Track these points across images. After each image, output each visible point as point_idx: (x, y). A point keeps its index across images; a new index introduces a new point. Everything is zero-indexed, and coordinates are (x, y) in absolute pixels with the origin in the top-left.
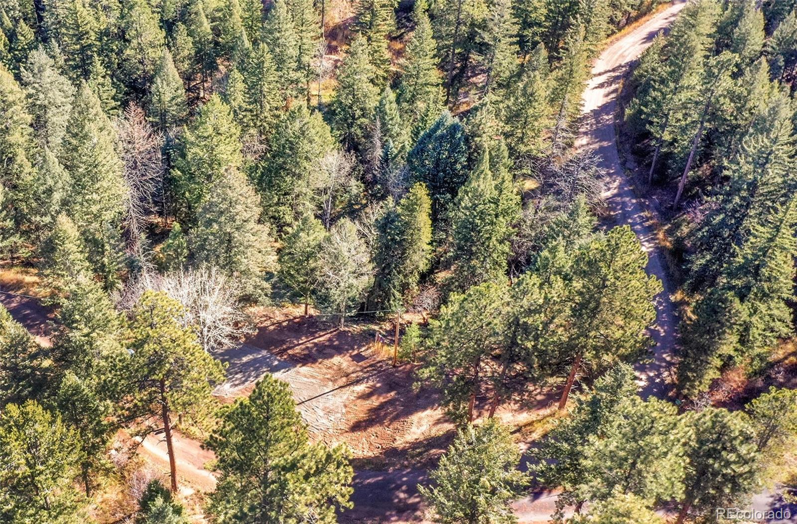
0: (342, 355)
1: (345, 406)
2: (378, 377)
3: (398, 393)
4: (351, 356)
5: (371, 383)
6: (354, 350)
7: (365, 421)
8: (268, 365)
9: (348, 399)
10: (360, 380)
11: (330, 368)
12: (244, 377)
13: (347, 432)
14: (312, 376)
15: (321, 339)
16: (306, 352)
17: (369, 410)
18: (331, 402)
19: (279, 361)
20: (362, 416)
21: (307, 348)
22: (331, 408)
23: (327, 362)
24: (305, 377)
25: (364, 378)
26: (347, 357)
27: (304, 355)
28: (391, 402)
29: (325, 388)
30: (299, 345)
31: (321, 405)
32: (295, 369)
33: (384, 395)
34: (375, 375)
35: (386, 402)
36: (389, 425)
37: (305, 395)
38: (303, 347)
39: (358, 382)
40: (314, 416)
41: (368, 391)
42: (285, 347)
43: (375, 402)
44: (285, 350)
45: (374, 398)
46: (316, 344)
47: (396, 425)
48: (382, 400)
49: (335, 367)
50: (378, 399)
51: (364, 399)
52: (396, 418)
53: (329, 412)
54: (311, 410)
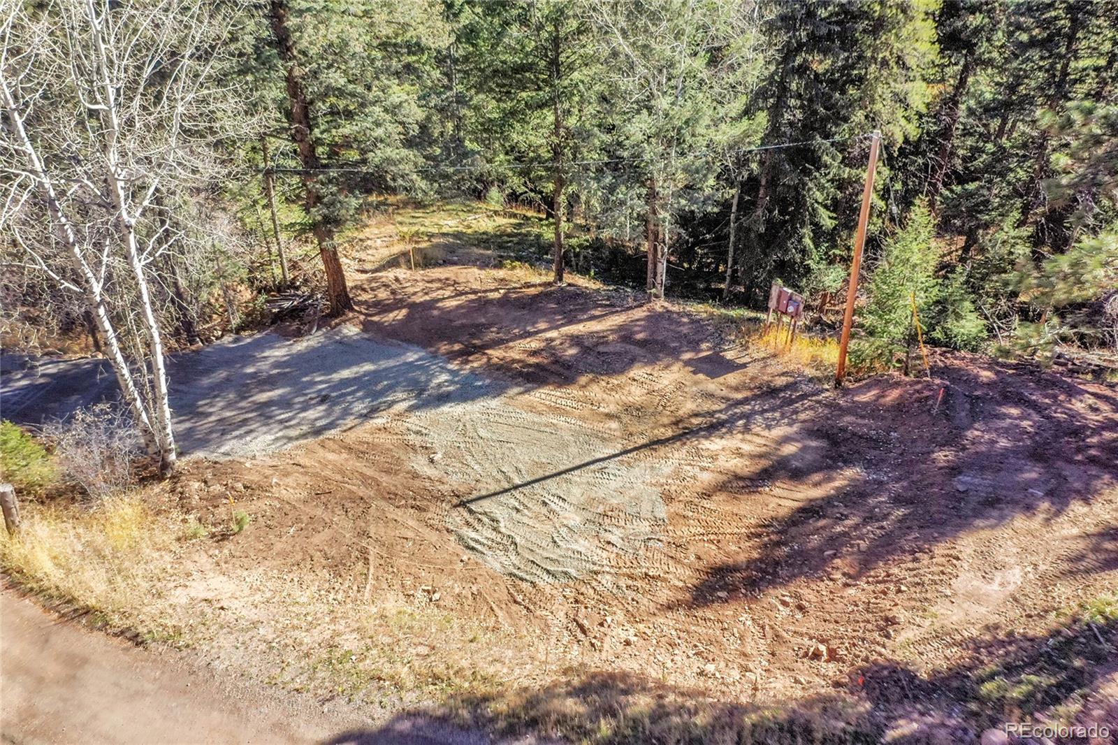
0: (660, 365)
1: (668, 498)
4: (689, 362)
5: (760, 432)
6: (698, 349)
8: (415, 386)
9: (677, 473)
11: (614, 389)
14: (555, 410)
19: (453, 373)
21: (548, 347)
22: (614, 502)
25: (733, 419)
26: (677, 365)
29: (597, 444)
30: (524, 335)
34: (772, 409)
35: (828, 499)
39: (711, 428)
40: (548, 527)
42: (481, 340)
44: (481, 348)
46: (576, 339)
48: (811, 492)
53: (602, 517)
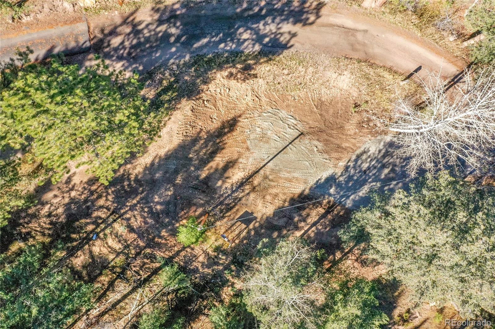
1: (248, 149)
8: (339, 185)
9: (248, 159)
10: (240, 186)
11: (276, 195)
13: (240, 116)
14: (290, 181)
16: (304, 213)
17: (223, 149)
20: (230, 140)
22: (261, 143)
23: (278, 203)
24: (297, 179)
25: (236, 191)
27: (305, 209)
28: (204, 162)
30: (314, 224)
31: (272, 144)
32: (310, 186)
33: (212, 171)
35: (209, 162)
36: (200, 132)
37: (291, 154)
38: (310, 221)
40: (276, 129)
41: (230, 173)
43: (219, 161)
45: (221, 165)
48: (213, 164)
50: (218, 165)
51: (231, 162)
54: (281, 135)
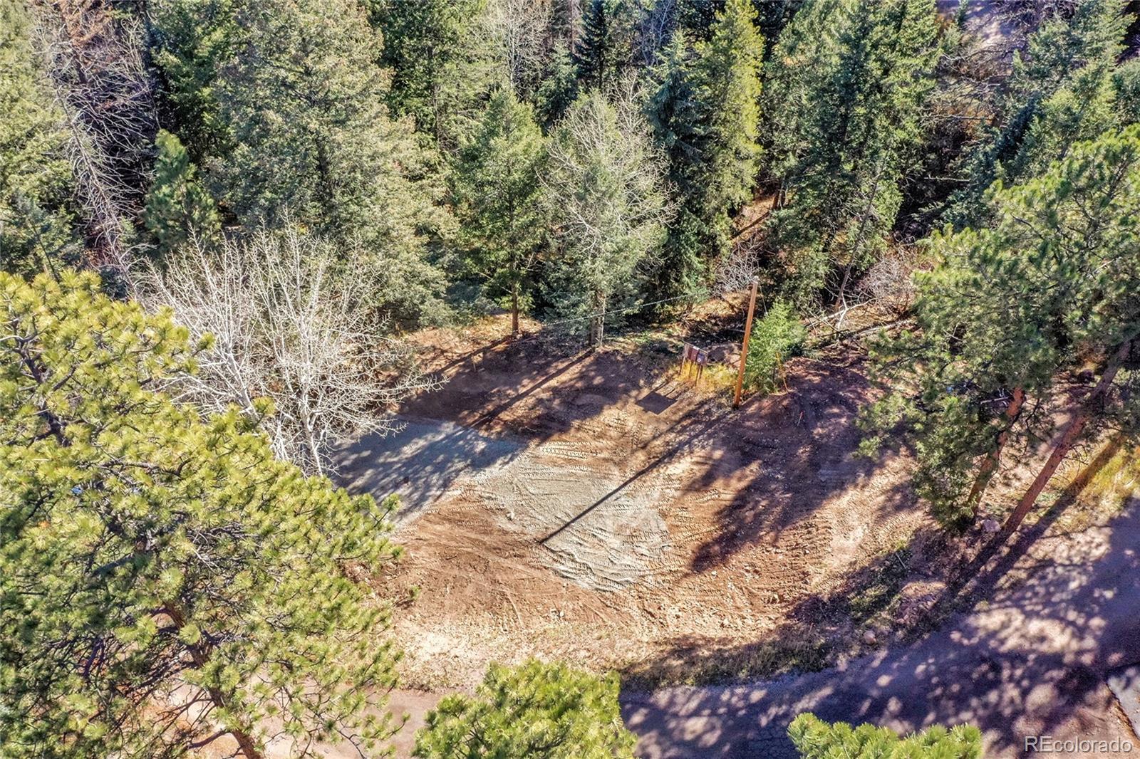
0: (619, 405)
2: (710, 436)
3: (766, 464)
4: (638, 403)
5: (700, 453)
6: (639, 388)
7: (718, 541)
8: (465, 455)
9: (663, 496)
10: (675, 451)
11: (600, 436)
12: (416, 489)
13: (686, 575)
14: (569, 461)
15: (564, 377)
17: (718, 513)
18: (629, 512)
19: (486, 439)
20: (708, 530)
21: (540, 401)
23: (594, 424)
25: (681, 444)
26: (632, 407)
27: (538, 417)
28: (757, 487)
29: (605, 482)
30: (520, 397)
31: (609, 522)
32: (528, 452)
33: (738, 473)
34: (702, 432)
35: (748, 488)
36: (776, 540)
38: (530, 401)
39: (671, 455)
40: (603, 552)
41: (700, 471)
42: (490, 407)
43: (724, 492)
44: (493, 414)
45: (718, 484)
46: (556, 391)
47: (790, 536)
48: (737, 485)
49: (613, 433)
50: (727, 485)
51: (697, 490)
52: (785, 521)
53: (631, 538)
